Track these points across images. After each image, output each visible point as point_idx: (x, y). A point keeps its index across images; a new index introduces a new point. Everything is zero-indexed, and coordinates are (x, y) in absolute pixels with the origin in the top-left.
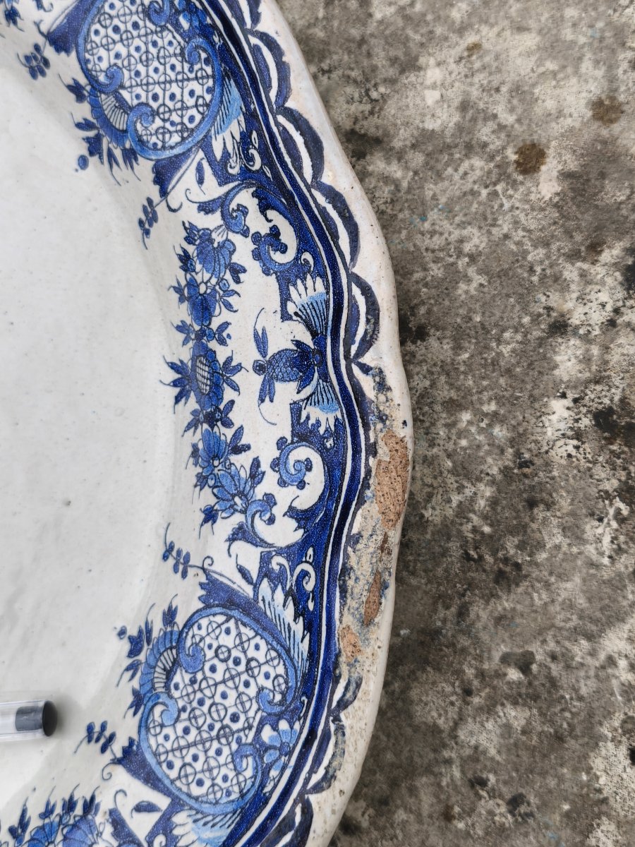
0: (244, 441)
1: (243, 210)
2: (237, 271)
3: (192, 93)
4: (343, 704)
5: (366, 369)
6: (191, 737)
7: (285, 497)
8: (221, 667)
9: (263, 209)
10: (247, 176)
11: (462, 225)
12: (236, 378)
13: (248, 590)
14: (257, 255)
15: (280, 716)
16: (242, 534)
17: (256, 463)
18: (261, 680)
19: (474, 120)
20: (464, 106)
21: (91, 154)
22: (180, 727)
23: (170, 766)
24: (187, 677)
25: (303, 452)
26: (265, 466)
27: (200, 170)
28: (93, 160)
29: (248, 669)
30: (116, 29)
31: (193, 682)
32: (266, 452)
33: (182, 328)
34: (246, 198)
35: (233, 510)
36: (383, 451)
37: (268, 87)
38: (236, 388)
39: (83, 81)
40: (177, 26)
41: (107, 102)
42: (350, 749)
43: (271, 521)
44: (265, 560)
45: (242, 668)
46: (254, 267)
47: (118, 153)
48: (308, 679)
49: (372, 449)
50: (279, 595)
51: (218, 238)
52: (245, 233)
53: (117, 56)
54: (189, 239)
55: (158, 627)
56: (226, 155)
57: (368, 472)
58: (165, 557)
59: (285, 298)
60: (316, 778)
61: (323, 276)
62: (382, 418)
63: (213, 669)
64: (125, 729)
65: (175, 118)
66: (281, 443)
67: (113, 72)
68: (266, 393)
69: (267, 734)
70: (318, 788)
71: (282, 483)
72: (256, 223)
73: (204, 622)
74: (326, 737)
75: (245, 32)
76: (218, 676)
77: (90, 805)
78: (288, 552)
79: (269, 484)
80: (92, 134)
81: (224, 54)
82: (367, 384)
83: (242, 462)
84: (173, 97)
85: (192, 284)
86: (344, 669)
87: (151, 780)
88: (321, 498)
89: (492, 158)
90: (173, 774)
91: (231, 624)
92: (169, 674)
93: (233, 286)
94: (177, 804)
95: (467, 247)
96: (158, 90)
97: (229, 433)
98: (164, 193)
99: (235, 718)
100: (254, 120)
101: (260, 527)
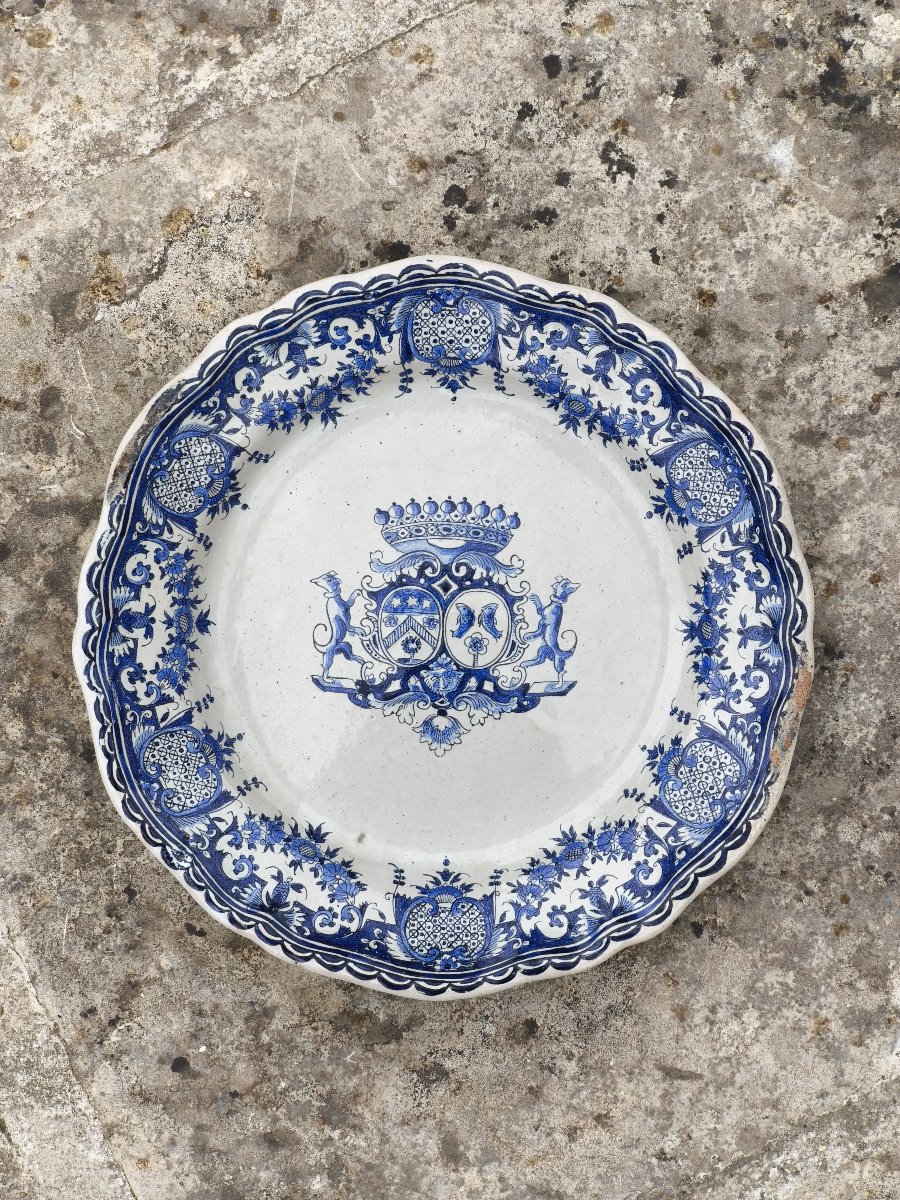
0: (728, 664)
1: (743, 559)
2: (735, 586)
3: (726, 501)
4: (770, 783)
5: (798, 641)
6: (688, 796)
7: (747, 692)
8: (706, 766)
9: (755, 561)
10: (749, 545)
11: (862, 602)
12: (727, 635)
13: (724, 732)
14: (747, 580)
15: (736, 788)
16: (723, 706)
17: (733, 675)
18: (727, 772)
19: (866, 549)
20: (862, 543)
21: (656, 512)
22: (682, 791)
23: (677, 807)
24: (687, 769)
25: (758, 673)
26: (738, 677)
27: (723, 536)
28: (656, 516)
29: (720, 767)
30: (691, 463)
31: (691, 771)
32: (740, 671)
33: (695, 605)
34: (746, 554)
35: (719, 695)
36: (800, 677)
37: (771, 510)
38: (726, 639)
39: (665, 480)
40: (725, 470)
41: (677, 494)
42: (771, 801)
43: (739, 702)
44: (734, 719)
45: (717, 766)
46: (744, 586)
47: (675, 517)
48: (753, 771)
49: (796, 676)
50: (740, 735)
51: (727, 569)
52: (742, 569)
53: (688, 475)
54: (711, 567)
55: (668, 746)
56: (739, 533)
57: (793, 685)
58: (672, 714)
59: (759, 602)
60: (753, 814)
61: (782, 597)
62: (803, 663)
63: (702, 766)
64: (652, 791)
65: (714, 509)
66: (748, 668)
67: (684, 482)
68: (743, 644)
69: (728, 795)
70: (755, 818)
71: (746, 685)
72: (749, 566)
73: (698, 745)
74: (761, 796)
75: (763, 484)
76: (704, 770)
77: (633, 824)
78: (749, 717)
79: (739, 685)
80: (660, 504)
81: (748, 489)
82: (798, 648)
83: (726, 674)
84: (715, 500)
85: (707, 587)
86: (772, 769)
87: (667, 813)
88: (767, 694)
89: (875, 568)
90: (678, 811)
91: (713, 747)
92: (677, 767)
93: (732, 592)
94: (680, 824)
95: (864, 613)
96: (707, 495)
97: (720, 660)
98: (700, 542)
99: (712, 788)
100: (757, 522)
101: (733, 704)
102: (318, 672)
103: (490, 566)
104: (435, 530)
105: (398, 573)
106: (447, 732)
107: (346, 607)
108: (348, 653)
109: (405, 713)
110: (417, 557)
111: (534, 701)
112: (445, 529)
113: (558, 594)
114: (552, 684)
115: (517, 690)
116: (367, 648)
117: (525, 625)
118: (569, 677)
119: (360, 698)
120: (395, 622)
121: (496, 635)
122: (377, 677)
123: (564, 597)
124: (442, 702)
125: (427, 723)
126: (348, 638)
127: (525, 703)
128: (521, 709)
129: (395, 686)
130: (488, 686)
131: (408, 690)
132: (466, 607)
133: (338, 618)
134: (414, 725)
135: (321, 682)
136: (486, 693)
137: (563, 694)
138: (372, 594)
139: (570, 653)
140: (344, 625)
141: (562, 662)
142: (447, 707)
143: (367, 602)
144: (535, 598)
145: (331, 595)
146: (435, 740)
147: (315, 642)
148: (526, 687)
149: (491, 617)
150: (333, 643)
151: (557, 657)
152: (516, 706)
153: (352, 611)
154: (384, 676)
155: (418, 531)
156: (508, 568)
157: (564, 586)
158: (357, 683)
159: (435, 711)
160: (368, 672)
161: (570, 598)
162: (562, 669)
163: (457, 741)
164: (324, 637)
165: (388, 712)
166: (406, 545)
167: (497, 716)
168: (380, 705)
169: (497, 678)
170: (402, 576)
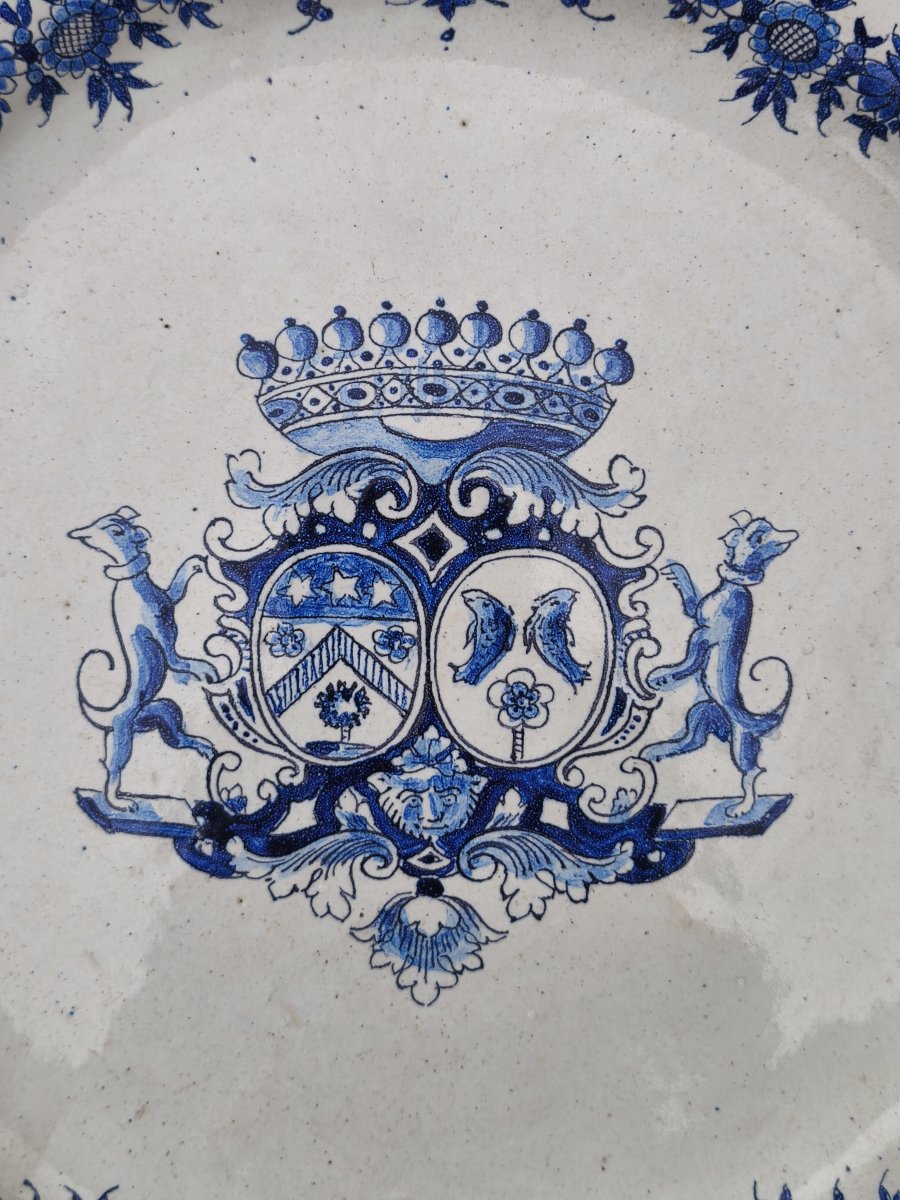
102: (93, 779)
103: (556, 487)
104: (402, 390)
105: (304, 510)
106: (445, 938)
107: (165, 605)
108: (173, 731)
109: (329, 889)
110: (352, 465)
111: (679, 849)
112: (429, 389)
113: (740, 560)
114: (727, 803)
115: (631, 822)
116: (222, 715)
117: (650, 648)
118: (771, 784)
119: (207, 849)
120: (299, 644)
121: (576, 674)
122: (250, 792)
123: (756, 568)
124: (429, 859)
125: (390, 916)
126: (171, 689)
127: (654, 857)
128: (643, 873)
129: (301, 816)
130: (554, 813)
131: (336, 827)
132: (490, 600)
133: (142, 634)
134: (354, 920)
135: (102, 807)
136: (549, 831)
137: (756, 829)
138: (231, 569)
139: (774, 718)
140: (159, 656)
141: (753, 746)
142: (443, 873)
143: (221, 590)
144: (677, 572)
145: (125, 572)
146: (411, 960)
147: (82, 700)
148: (656, 813)
149: (559, 626)
150: (132, 701)
151: (739, 731)
152: (629, 866)
153: (181, 614)
154: (270, 791)
155: (357, 394)
156: (601, 492)
157: (756, 538)
158: (199, 810)
159: (410, 884)
160: (228, 780)
161: (771, 569)
162: (753, 762)
163: (473, 962)
164: (107, 686)
165: (282, 886)
166: (323, 433)
167: (578, 892)
168: (262, 870)
169: (579, 792)
170: (314, 518)
